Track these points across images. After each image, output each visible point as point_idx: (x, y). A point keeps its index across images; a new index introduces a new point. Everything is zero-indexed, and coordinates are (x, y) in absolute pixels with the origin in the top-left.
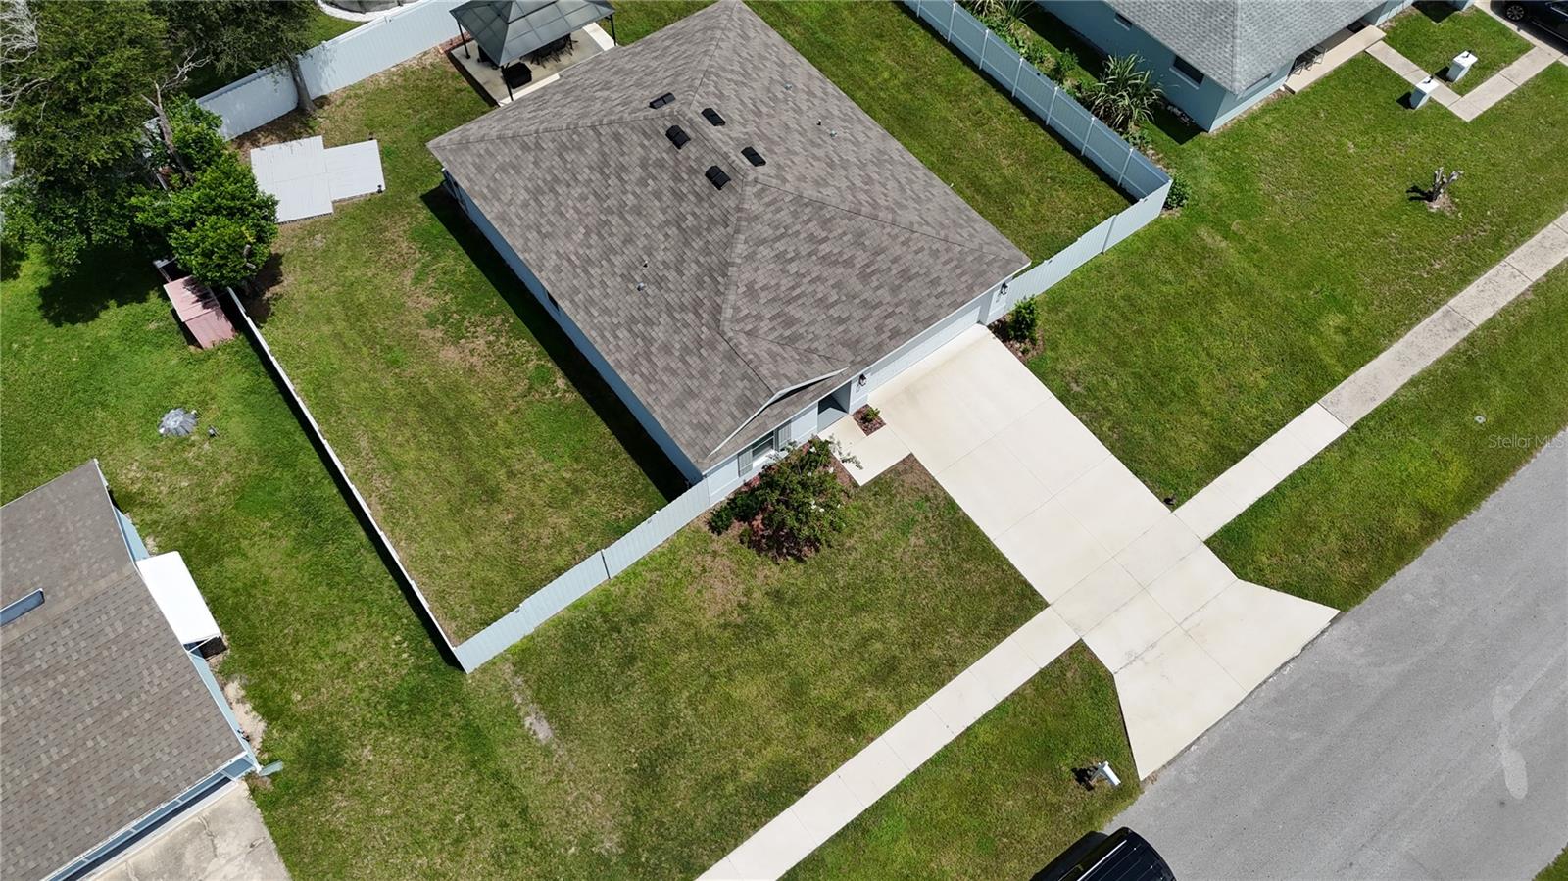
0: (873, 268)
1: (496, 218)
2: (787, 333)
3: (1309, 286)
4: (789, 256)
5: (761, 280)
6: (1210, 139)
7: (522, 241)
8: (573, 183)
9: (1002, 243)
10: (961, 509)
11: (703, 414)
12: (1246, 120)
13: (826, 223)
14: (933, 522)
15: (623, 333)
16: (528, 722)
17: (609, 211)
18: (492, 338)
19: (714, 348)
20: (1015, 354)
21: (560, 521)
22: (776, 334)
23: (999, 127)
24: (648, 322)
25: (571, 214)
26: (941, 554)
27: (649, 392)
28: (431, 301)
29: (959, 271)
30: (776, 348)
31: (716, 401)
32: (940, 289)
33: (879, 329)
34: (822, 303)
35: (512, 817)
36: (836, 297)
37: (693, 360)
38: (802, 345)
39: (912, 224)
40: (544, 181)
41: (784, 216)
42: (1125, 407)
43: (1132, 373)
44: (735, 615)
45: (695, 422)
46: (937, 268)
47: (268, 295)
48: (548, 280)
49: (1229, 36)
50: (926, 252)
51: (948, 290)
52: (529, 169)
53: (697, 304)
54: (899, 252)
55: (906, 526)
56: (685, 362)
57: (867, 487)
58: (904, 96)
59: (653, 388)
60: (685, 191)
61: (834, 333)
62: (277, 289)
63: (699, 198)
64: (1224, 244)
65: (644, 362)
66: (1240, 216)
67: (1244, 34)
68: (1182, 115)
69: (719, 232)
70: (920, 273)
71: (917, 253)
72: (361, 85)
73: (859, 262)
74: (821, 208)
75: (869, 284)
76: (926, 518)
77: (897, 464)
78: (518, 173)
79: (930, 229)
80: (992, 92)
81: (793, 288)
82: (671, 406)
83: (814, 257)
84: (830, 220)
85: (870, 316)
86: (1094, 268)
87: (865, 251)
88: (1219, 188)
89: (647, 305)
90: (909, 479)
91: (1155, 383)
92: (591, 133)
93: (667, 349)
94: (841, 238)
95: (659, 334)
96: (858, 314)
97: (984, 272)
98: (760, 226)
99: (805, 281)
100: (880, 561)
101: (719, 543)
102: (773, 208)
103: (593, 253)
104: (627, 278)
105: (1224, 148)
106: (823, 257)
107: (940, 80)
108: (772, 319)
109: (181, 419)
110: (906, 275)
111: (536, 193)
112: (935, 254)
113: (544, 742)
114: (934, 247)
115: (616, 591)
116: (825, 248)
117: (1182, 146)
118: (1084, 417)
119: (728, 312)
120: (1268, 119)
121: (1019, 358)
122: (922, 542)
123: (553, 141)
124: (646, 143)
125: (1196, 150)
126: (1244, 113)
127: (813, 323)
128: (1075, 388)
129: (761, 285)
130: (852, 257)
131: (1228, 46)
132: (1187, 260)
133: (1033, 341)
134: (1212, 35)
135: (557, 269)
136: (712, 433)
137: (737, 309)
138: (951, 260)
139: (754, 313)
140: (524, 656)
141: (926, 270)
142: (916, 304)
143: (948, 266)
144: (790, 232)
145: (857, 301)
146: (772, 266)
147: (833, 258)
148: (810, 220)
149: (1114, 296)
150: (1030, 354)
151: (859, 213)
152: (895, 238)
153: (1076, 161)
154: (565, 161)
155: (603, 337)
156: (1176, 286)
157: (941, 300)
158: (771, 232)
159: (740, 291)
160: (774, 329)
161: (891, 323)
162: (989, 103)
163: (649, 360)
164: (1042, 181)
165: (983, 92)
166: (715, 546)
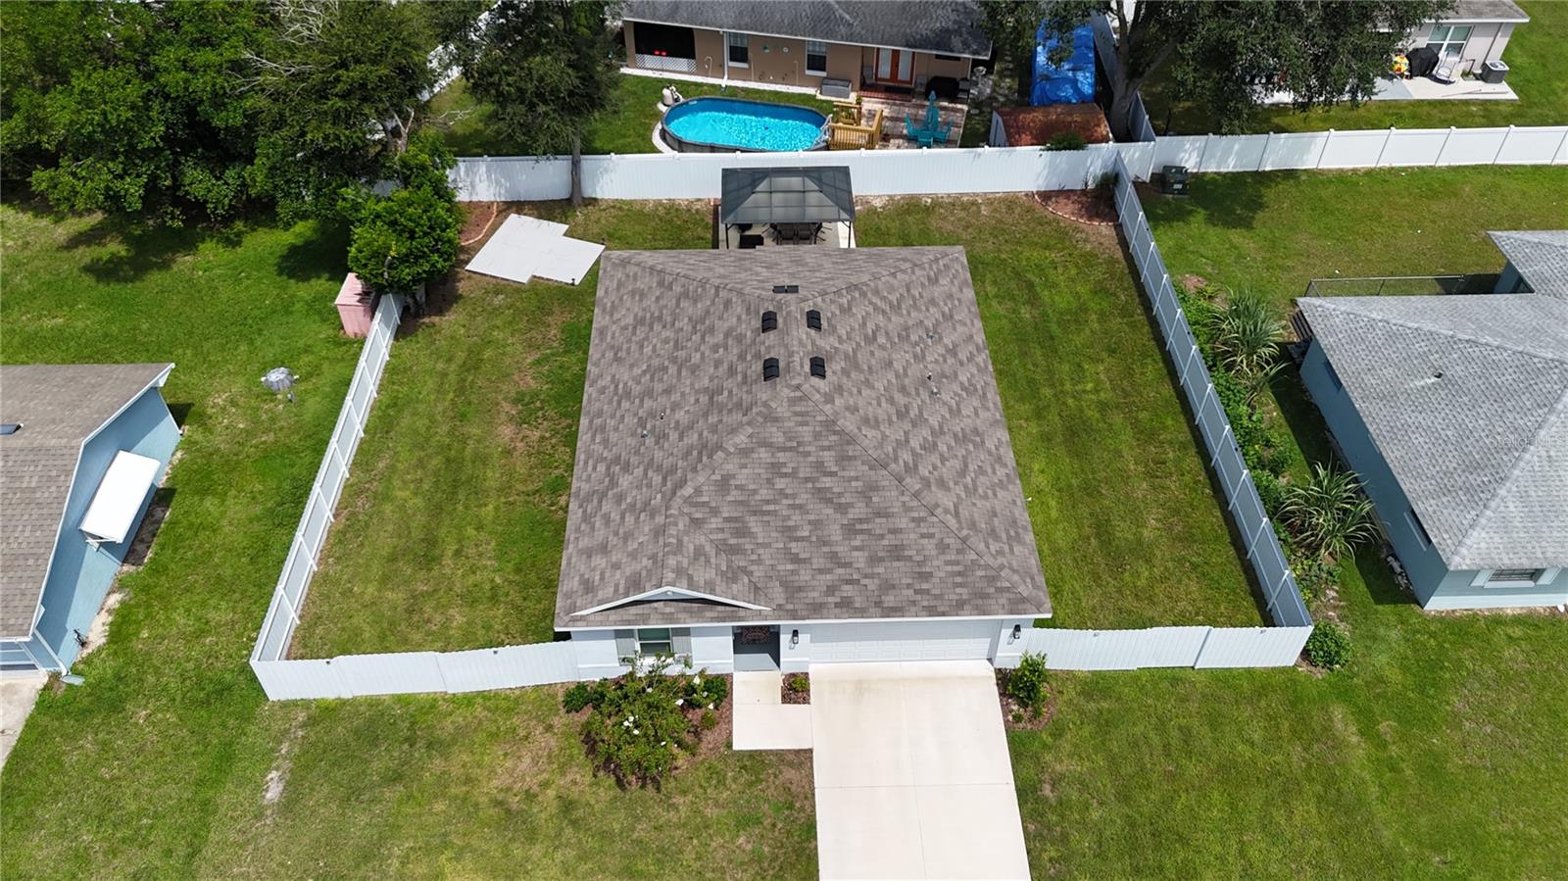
0: (865, 526)
1: (597, 329)
2: (732, 541)
3: (1437, 848)
4: (784, 470)
5: (743, 477)
6: (1420, 616)
7: (599, 356)
8: (668, 326)
9: (1032, 579)
10: (816, 839)
11: (598, 573)
12: (1484, 617)
13: (844, 459)
14: (776, 834)
15: (601, 468)
16: (274, 774)
17: (674, 360)
18: (548, 435)
19: (652, 517)
20: (1005, 715)
21: (457, 617)
22: (721, 536)
23: (1173, 487)
24: (627, 468)
25: (648, 350)
26: (757, 873)
27: (578, 530)
28: (532, 383)
29: (959, 580)
30: (709, 548)
31: (616, 566)
32: (925, 586)
33: (831, 590)
34: (789, 533)
35: (182, 850)
36: (807, 534)
37: (630, 519)
38: (739, 561)
39: (937, 505)
40: (652, 315)
41: (806, 433)
42: (1089, 848)
43: (1128, 816)
44: (517, 799)
45: (586, 576)
46: (936, 563)
47: (426, 320)
48: (590, 396)
49: (1480, 503)
50: (934, 541)
51: (934, 592)
52: (650, 301)
53: (673, 470)
54: (904, 526)
55: (744, 822)
56: (623, 518)
57: (741, 754)
58: (1092, 414)
59: (583, 527)
60: (739, 369)
61: (779, 568)
62: (436, 319)
63: (745, 381)
64: (1354, 739)
65: (595, 501)
66: (1399, 719)
67: (1502, 509)
68: (1400, 574)
69: (737, 417)
70: (914, 558)
71: (923, 536)
72: (631, 203)
73: (853, 514)
74: (848, 443)
75: (850, 539)
76: (774, 825)
77: (789, 751)
78: (641, 300)
79: (954, 521)
80: (1193, 451)
81: (768, 502)
82: (581, 552)
83: (810, 485)
84: (850, 458)
85: (829, 571)
86: (1171, 679)
87: (867, 506)
88: (1394, 675)
89: (637, 452)
90: (789, 774)
91: (1147, 840)
92: (713, 291)
93: (620, 498)
94: (850, 481)
95: (625, 481)
96: (819, 562)
97: (987, 596)
98: (775, 429)
99: (785, 502)
100: (691, 838)
101: (561, 720)
102: (800, 419)
103: (637, 389)
104: (642, 423)
105: (1433, 635)
106: (819, 489)
107: (1143, 415)
108: (727, 520)
109: (282, 377)
110: (897, 553)
111: (640, 321)
112: (943, 548)
113: (265, 803)
114: (946, 541)
115: (443, 707)
116: (827, 482)
117: (1375, 607)
118: (1031, 827)
119: (688, 491)
120: (1517, 632)
121: (1006, 722)
122: (749, 847)
123: (683, 286)
124: (743, 317)
125: (1393, 619)
126: (1489, 610)
127: (767, 545)
128: (1047, 790)
129: (739, 483)
130: (851, 505)
131: (1473, 513)
132: (1294, 731)
133: (1037, 714)
134: (1460, 493)
135: (602, 391)
136: (590, 595)
137: (698, 491)
138: (957, 563)
139: (713, 504)
140: (324, 713)
141: (922, 558)
142: (888, 586)
143: (949, 568)
144: (801, 449)
145: (826, 549)
146: (761, 471)
147: (828, 495)
148: (829, 448)
149: (1171, 720)
150: (1021, 725)
151: (885, 467)
152: (907, 509)
153: (1236, 562)
154: (678, 305)
155: (586, 463)
156: (1258, 752)
157: (919, 597)
158: (782, 439)
159: (713, 477)
160: (722, 530)
161: (848, 590)
162: (1178, 461)
163: (600, 501)
164: (1181, 561)
165: (1183, 446)
166: (556, 721)
